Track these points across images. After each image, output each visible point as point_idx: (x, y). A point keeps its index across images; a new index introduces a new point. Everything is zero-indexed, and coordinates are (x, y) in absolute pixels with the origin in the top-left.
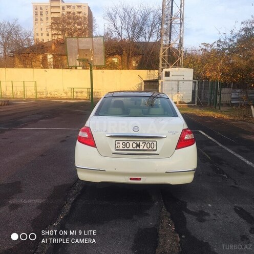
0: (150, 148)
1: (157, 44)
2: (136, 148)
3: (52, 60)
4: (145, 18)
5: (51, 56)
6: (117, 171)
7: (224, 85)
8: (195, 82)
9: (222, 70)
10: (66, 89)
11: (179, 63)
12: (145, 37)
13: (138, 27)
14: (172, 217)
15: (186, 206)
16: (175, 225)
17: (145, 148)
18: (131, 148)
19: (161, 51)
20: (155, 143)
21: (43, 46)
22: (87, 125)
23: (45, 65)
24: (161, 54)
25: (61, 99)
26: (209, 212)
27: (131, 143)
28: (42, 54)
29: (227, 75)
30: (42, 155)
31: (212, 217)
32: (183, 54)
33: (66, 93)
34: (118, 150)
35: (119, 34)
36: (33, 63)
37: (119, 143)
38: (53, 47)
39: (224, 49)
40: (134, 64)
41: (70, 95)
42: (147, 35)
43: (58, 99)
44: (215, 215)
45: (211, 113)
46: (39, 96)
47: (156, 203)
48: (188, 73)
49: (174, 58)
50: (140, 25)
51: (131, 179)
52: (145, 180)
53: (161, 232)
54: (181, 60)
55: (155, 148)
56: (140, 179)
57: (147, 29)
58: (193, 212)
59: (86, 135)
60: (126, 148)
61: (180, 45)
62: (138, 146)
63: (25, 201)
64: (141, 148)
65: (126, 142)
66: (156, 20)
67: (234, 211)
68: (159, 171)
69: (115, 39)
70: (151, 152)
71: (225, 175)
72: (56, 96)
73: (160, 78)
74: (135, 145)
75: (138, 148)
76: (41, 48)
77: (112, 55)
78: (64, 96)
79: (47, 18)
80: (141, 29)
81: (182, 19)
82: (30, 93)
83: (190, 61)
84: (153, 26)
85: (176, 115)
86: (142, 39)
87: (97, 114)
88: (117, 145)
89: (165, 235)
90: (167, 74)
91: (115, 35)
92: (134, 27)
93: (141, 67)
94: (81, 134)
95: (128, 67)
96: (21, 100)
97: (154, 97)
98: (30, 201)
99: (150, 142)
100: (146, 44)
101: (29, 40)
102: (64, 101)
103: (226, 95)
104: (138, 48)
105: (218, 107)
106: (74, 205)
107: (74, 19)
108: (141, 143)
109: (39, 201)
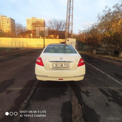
0: (67, 67)
1: (65, 31)
2: (61, 67)
3: (32, 36)
4: (61, 23)
5: (32, 34)
6: (53, 76)
7: (85, 44)
8: (76, 43)
9: (85, 39)
10: (37, 45)
11: (71, 37)
12: (61, 29)
13: (59, 26)
14: (76, 95)
15: (80, 89)
16: (78, 99)
17: (65, 66)
18: (59, 66)
19: (66, 33)
20: (69, 64)
21: (29, 31)
22: (40, 57)
23: (30, 37)
24: (66, 34)
25: (35, 48)
26: (90, 91)
27: (59, 64)
28: (29, 34)
29: (87, 41)
30: (25, 67)
31: (92, 94)
32: (72, 35)
33: (36, 46)
34: (53, 67)
35: (53, 28)
36: (26, 37)
37: (54, 64)
38: (33, 32)
39: (86, 33)
40: (58, 37)
41: (38, 47)
42: (62, 29)
43: (34, 48)
44: (92, 92)
45: (82, 52)
46: (28, 47)
47: (69, 88)
48: (74, 40)
49: (70, 36)
50: (60, 25)
51: (59, 79)
52: (65, 80)
53: (73, 104)
54: (72, 36)
55: (69, 67)
56: (63, 79)
57: (62, 27)
58: (84, 92)
59: (39, 61)
60: (57, 67)
61: (72, 32)
62: (62, 65)
63: (14, 89)
64: (63, 66)
65: (57, 64)
66: (64, 24)
67: (99, 90)
68: (71, 76)
69: (52, 29)
70: (67, 68)
71: (91, 74)
72: (33, 47)
73: (66, 41)
74: (61, 65)
75: (62, 67)
76: (29, 32)
77: (51, 34)
78: (36, 47)
79: (31, 23)
80: (60, 27)
81: (72, 24)
82: (25, 46)
83: (75, 37)
84: (63, 26)
85: (76, 53)
86: (60, 30)
87: (45, 52)
88: (53, 65)
89: (75, 105)
90: (68, 40)
91: (52, 28)
92: (58, 26)
93: (60, 38)
94: (37, 60)
95: (56, 38)
96: (22, 48)
97: (65, 46)
98: (17, 88)
99: (67, 64)
100: (61, 31)
101: (25, 30)
102: (36, 48)
103: (86, 47)
104: (59, 32)
105: (83, 51)
106: (35, 90)
107: (39, 23)
108: (63, 64)
109: (20, 88)
